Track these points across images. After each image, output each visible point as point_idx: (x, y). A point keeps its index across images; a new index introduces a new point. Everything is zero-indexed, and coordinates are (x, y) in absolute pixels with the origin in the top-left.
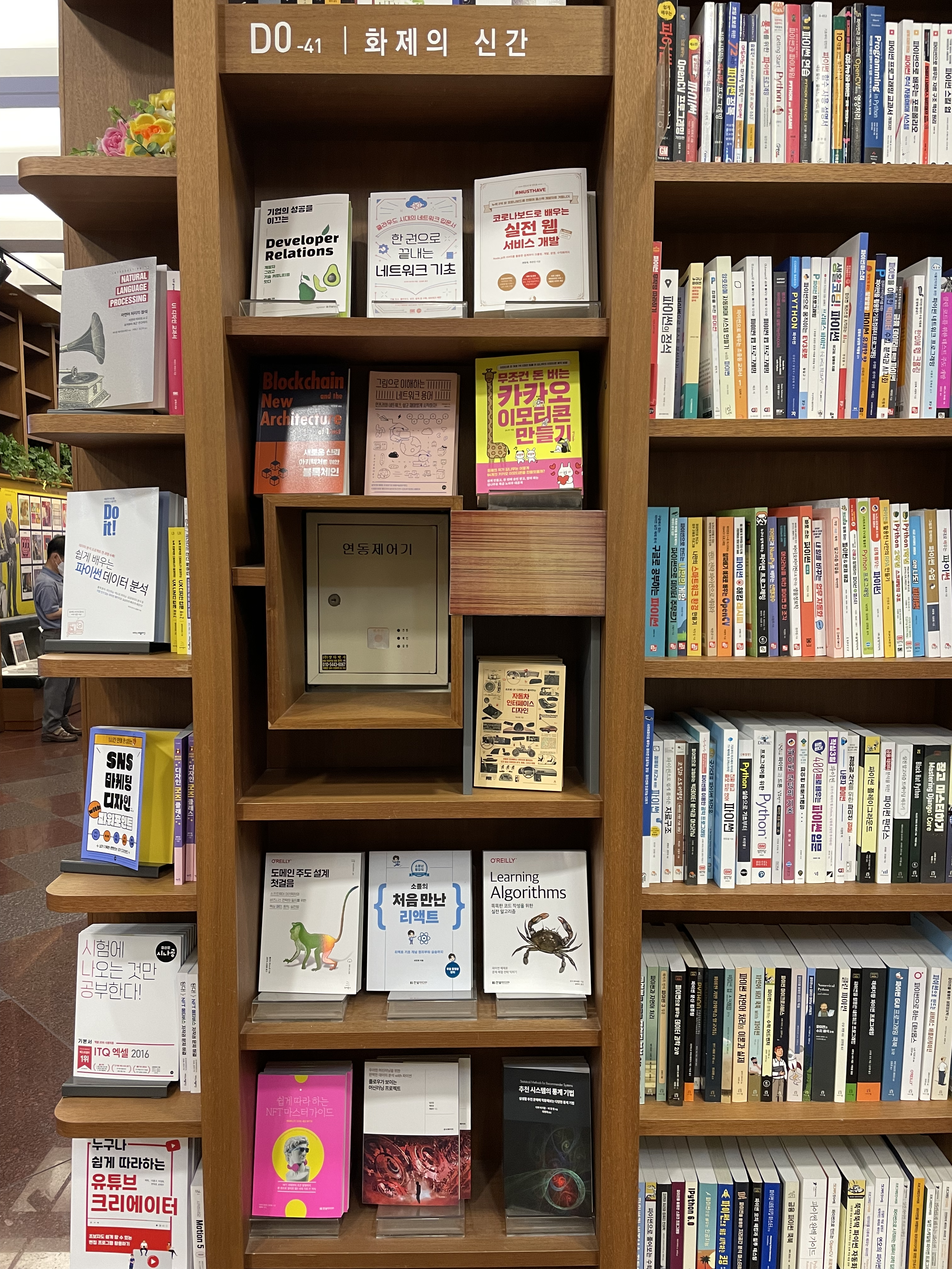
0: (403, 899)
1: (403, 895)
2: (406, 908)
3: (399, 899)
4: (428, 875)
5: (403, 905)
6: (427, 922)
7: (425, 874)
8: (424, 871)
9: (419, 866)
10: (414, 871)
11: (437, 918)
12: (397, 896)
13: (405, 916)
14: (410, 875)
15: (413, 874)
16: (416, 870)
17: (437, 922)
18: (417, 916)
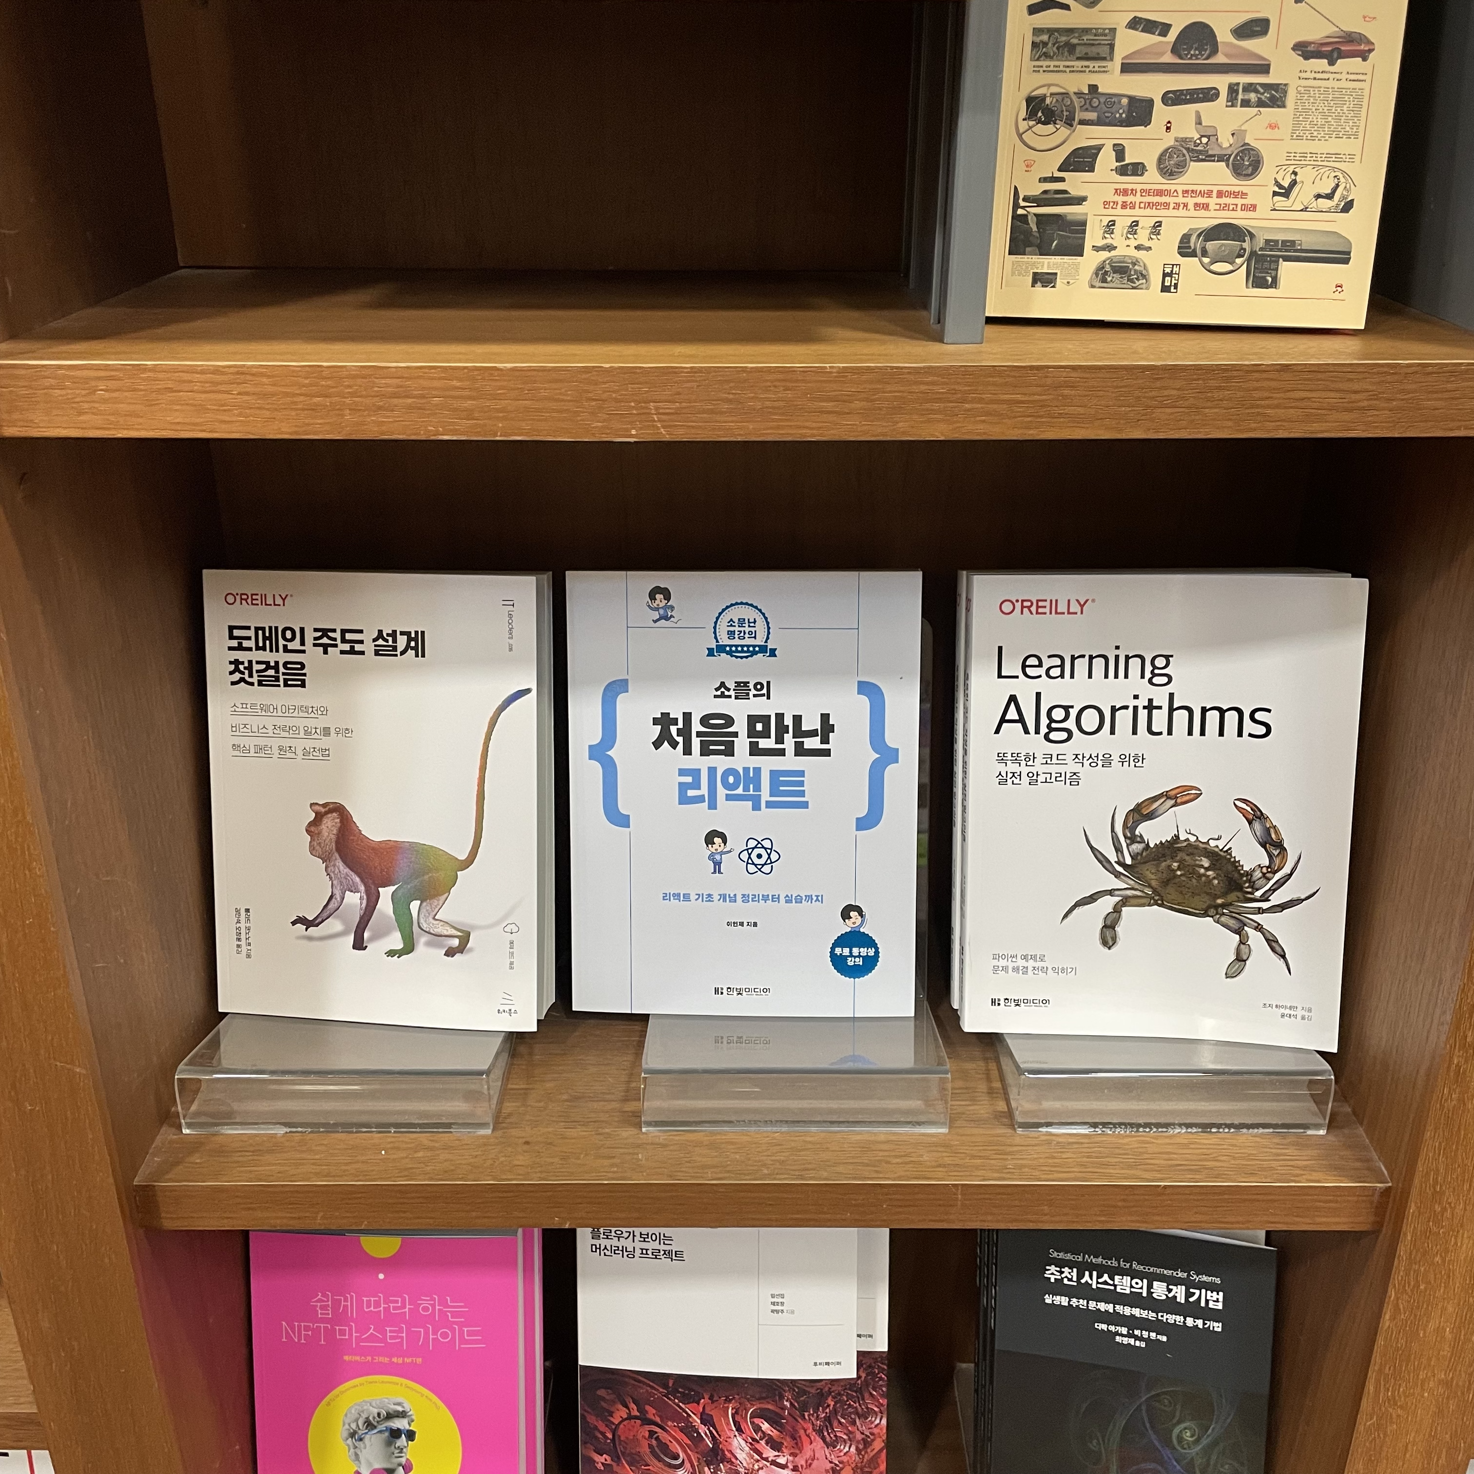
0: (686, 732)
1: (687, 716)
2: (696, 760)
3: (673, 730)
4: (773, 653)
5: (687, 751)
6: (769, 805)
7: (763, 649)
8: (760, 641)
9: (741, 622)
10: (724, 640)
11: (802, 794)
12: (664, 721)
13: (696, 785)
14: (711, 653)
15: (721, 649)
16: (731, 634)
17: (805, 805)
18: (735, 786)
